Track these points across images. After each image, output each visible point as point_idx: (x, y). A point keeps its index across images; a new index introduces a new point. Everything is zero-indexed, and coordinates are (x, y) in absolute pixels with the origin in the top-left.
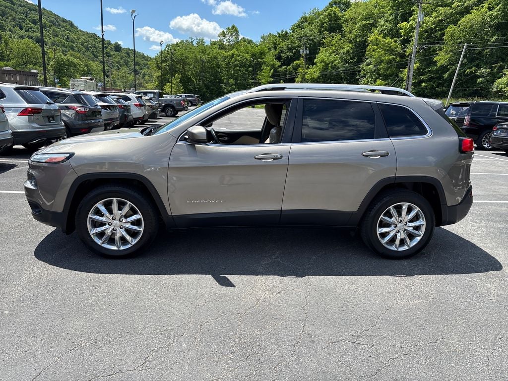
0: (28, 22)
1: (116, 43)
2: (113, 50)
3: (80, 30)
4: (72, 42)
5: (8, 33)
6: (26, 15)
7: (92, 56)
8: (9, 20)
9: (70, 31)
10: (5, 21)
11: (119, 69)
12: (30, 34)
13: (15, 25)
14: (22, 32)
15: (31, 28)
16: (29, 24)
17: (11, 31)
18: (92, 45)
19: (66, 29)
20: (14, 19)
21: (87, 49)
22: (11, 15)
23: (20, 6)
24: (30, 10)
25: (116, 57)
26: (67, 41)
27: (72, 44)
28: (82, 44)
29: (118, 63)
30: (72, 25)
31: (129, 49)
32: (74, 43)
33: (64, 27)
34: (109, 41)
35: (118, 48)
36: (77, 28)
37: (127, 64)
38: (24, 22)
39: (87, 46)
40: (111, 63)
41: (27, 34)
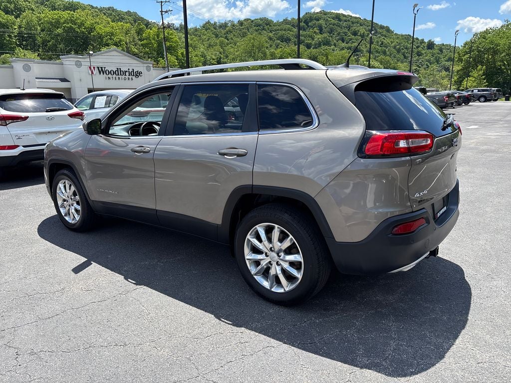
0: (350, 34)
1: (430, 41)
2: (426, 48)
3: (396, 34)
4: (385, 47)
5: (333, 47)
6: (349, 28)
7: (402, 57)
8: (335, 36)
9: (385, 36)
10: (332, 37)
11: (428, 67)
12: (349, 45)
13: (339, 39)
14: (344, 45)
15: (351, 39)
16: (350, 36)
17: (335, 45)
18: (404, 47)
19: (382, 35)
20: (339, 34)
21: (399, 51)
22: (337, 31)
23: (346, 21)
24: (353, 23)
25: (427, 55)
26: (381, 47)
27: (385, 48)
28: (395, 47)
29: (429, 61)
30: (388, 30)
31: (443, 44)
32: (387, 47)
33: (381, 33)
34: (423, 40)
35: (431, 45)
36: (392, 32)
37: (438, 61)
38: (346, 35)
39: (399, 48)
40: (421, 62)
41: (347, 45)
